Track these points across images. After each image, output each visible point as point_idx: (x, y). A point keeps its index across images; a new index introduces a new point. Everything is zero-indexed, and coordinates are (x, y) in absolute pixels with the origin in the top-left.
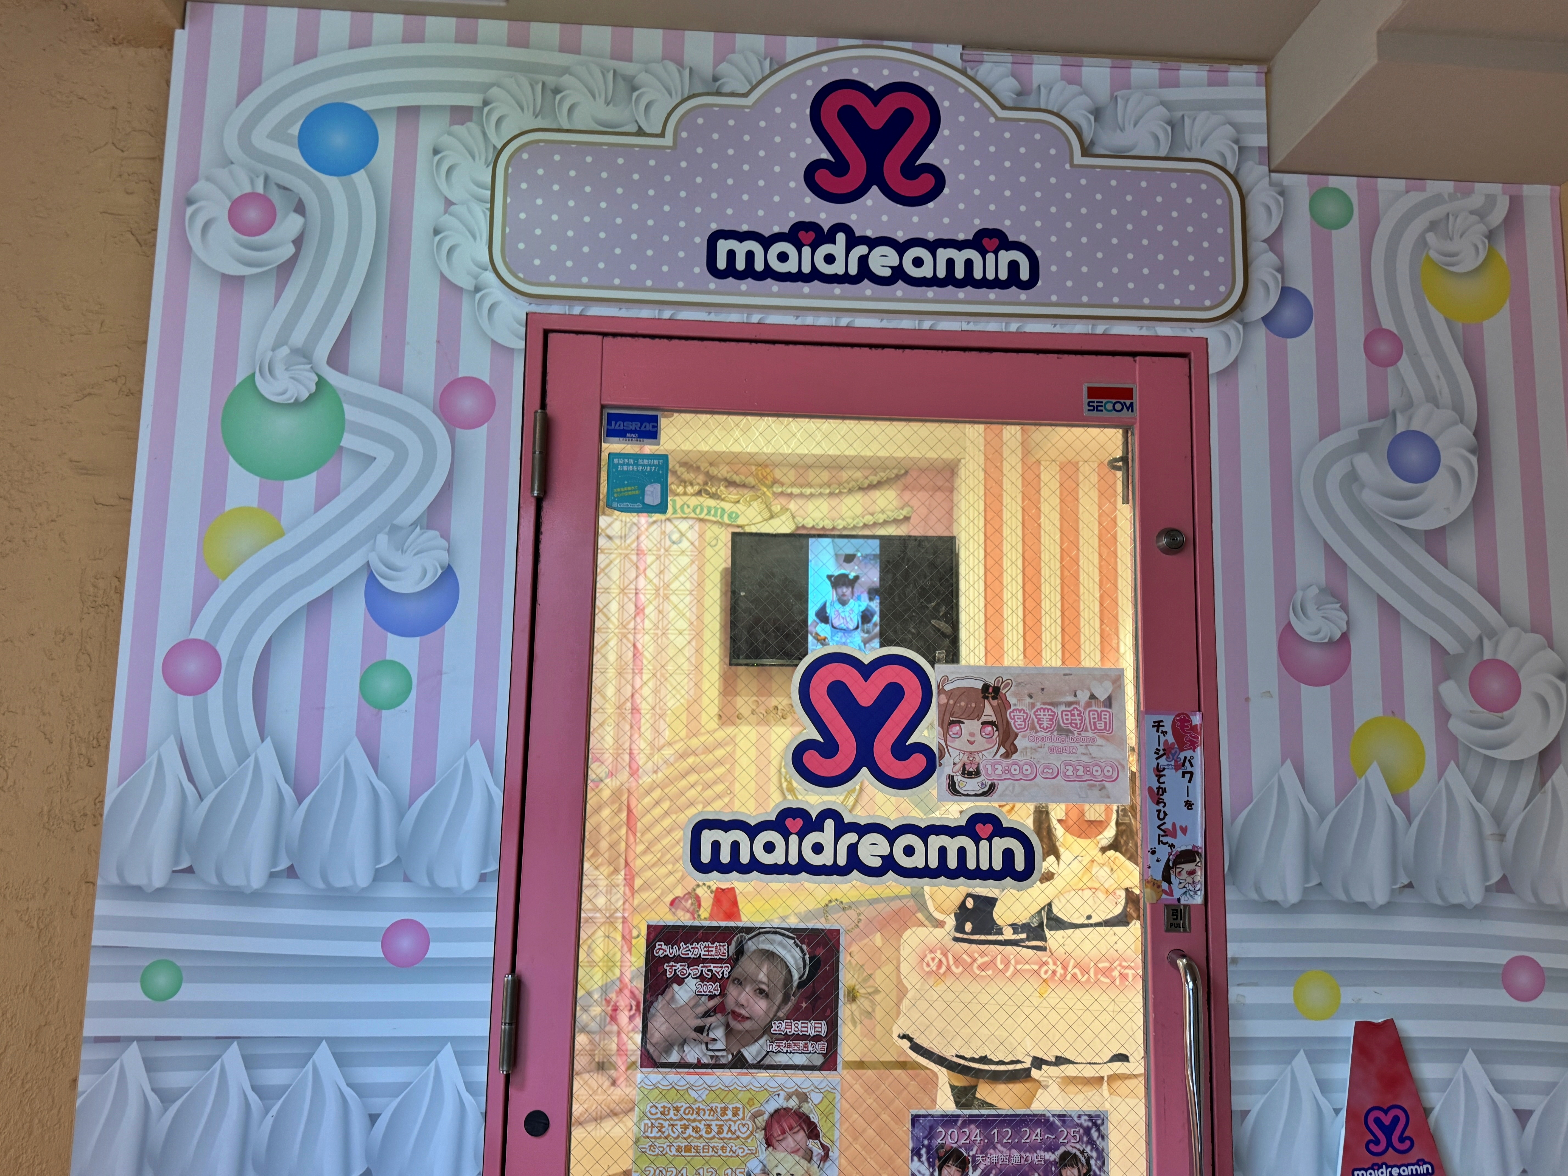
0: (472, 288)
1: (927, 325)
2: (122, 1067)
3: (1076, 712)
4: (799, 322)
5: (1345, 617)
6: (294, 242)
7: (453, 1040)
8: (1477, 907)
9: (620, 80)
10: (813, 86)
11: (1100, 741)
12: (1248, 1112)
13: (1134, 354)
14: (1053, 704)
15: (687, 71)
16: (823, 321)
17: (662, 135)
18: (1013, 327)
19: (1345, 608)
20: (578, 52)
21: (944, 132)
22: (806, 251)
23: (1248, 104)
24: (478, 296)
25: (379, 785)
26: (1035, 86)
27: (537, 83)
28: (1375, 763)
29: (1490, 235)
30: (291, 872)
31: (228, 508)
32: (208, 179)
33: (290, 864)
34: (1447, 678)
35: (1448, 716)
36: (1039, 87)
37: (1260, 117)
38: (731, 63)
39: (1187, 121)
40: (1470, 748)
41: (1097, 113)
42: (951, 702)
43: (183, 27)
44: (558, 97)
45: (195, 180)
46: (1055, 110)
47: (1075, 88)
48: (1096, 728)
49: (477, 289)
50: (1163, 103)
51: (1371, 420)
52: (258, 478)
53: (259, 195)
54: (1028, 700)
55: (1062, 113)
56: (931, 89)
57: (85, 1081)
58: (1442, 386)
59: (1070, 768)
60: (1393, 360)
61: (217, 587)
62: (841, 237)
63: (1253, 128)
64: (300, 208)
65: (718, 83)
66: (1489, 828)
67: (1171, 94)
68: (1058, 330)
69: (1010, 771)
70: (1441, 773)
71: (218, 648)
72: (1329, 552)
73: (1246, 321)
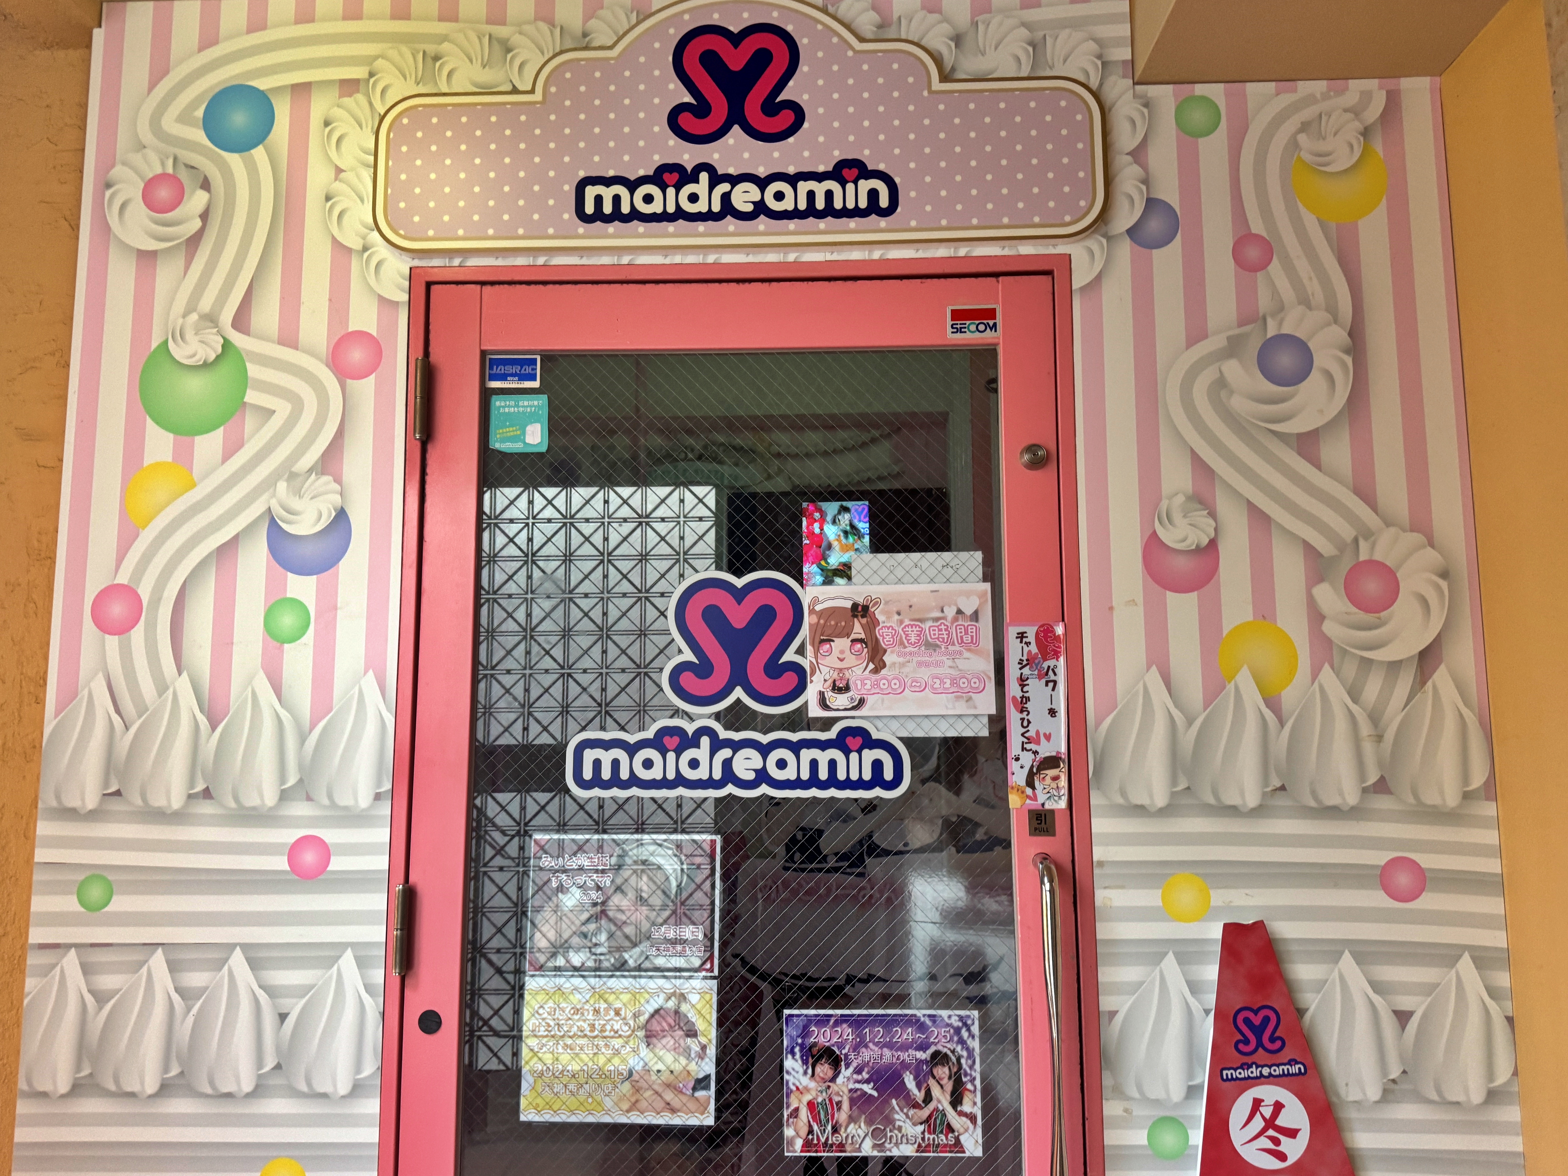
0: (360, 247)
1: (791, 257)
2: (62, 971)
3: (943, 627)
4: (668, 261)
5: (1214, 524)
6: (200, 216)
7: (353, 945)
8: (1353, 809)
9: (495, 43)
10: (675, 34)
11: (967, 654)
12: (1116, 1012)
13: (996, 275)
14: (921, 620)
15: (558, 29)
16: (691, 259)
17: (532, 91)
18: (876, 255)
19: (1213, 515)
20: (456, 19)
21: (803, 68)
22: (671, 191)
23: (1112, 19)
24: (366, 255)
25: (283, 713)
26: (895, 17)
27: (418, 52)
28: (1245, 667)
29: (1366, 133)
30: (207, 794)
31: (145, 465)
32: (124, 164)
33: (204, 786)
34: (1321, 580)
35: (1322, 618)
36: (900, 18)
37: (1125, 30)
38: (598, 18)
39: (1049, 41)
40: (1346, 651)
41: (958, 40)
42: (822, 621)
43: (100, 26)
44: (438, 64)
45: (113, 166)
46: (916, 40)
47: (936, 16)
48: (962, 641)
49: (365, 249)
50: (1024, 24)
51: (1240, 324)
52: (171, 436)
53: (169, 175)
54: (896, 617)
55: (923, 43)
56: (789, 28)
57: (31, 984)
58: (1314, 288)
59: (938, 681)
60: (1264, 265)
61: (137, 536)
62: (704, 177)
63: (1117, 42)
64: (206, 185)
65: (587, 39)
66: (1365, 729)
67: (1033, 15)
68: (921, 254)
69: (878, 685)
70: (1315, 675)
71: (140, 591)
72: (1196, 460)
73: (1110, 234)
